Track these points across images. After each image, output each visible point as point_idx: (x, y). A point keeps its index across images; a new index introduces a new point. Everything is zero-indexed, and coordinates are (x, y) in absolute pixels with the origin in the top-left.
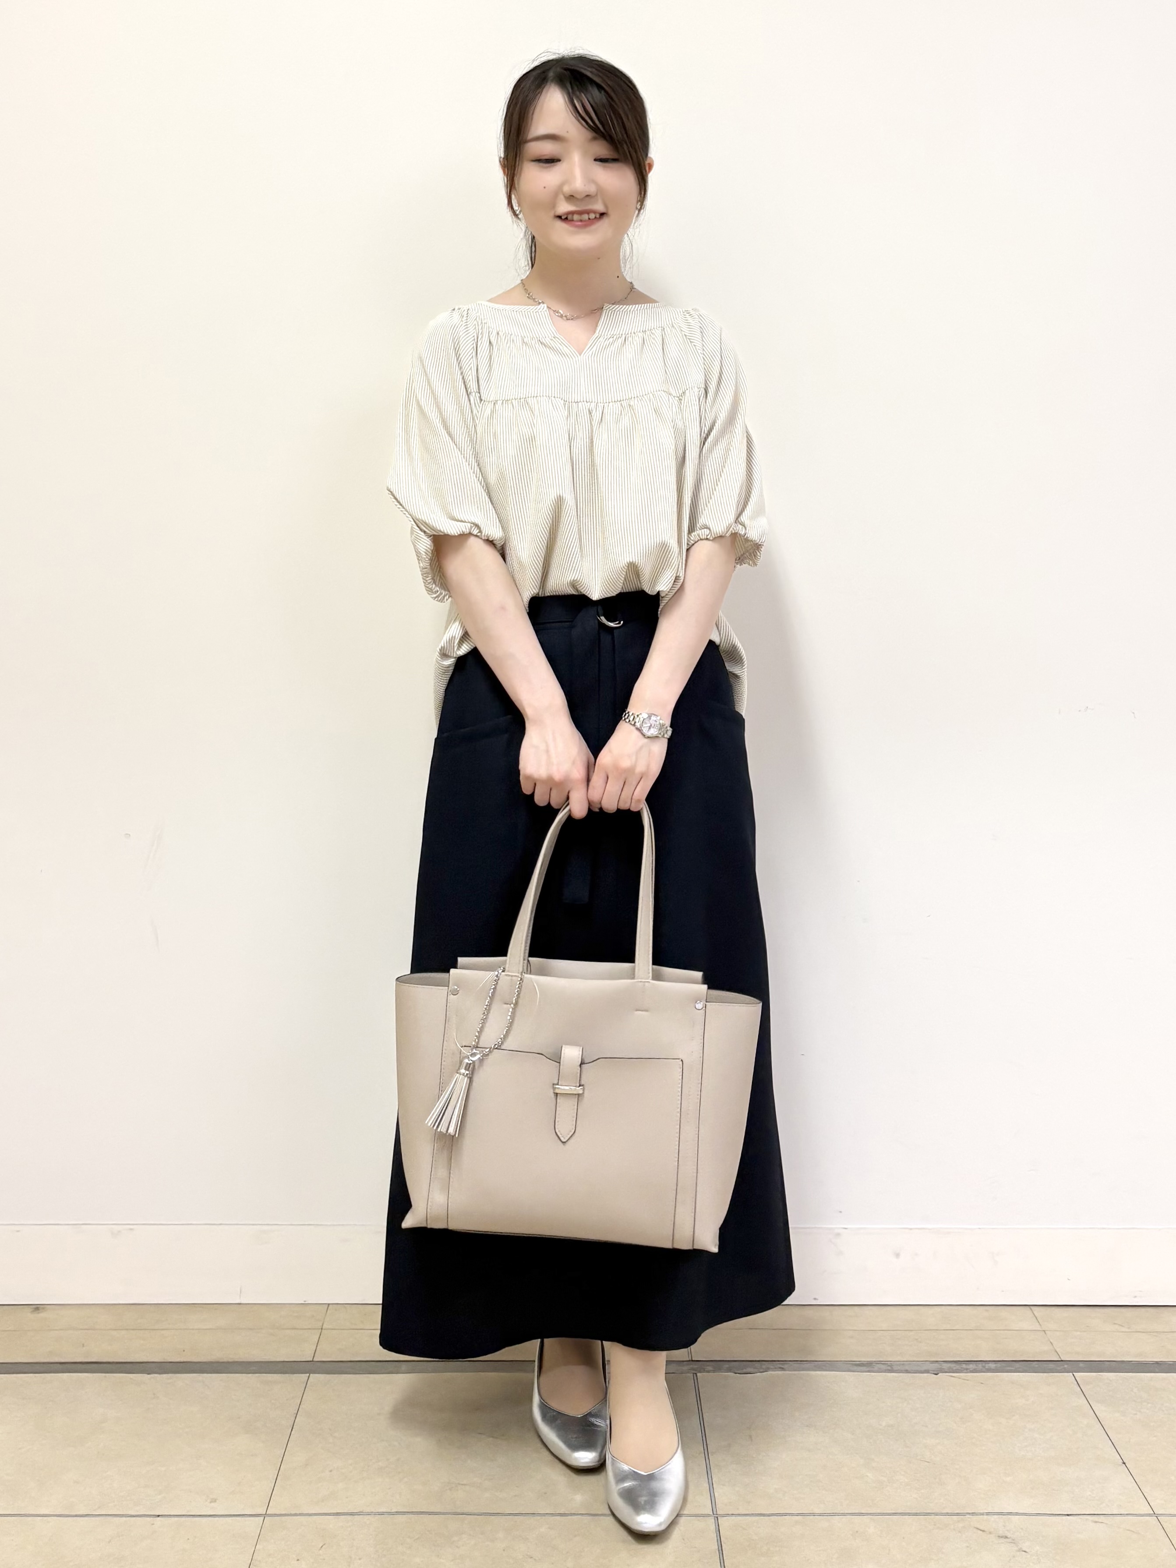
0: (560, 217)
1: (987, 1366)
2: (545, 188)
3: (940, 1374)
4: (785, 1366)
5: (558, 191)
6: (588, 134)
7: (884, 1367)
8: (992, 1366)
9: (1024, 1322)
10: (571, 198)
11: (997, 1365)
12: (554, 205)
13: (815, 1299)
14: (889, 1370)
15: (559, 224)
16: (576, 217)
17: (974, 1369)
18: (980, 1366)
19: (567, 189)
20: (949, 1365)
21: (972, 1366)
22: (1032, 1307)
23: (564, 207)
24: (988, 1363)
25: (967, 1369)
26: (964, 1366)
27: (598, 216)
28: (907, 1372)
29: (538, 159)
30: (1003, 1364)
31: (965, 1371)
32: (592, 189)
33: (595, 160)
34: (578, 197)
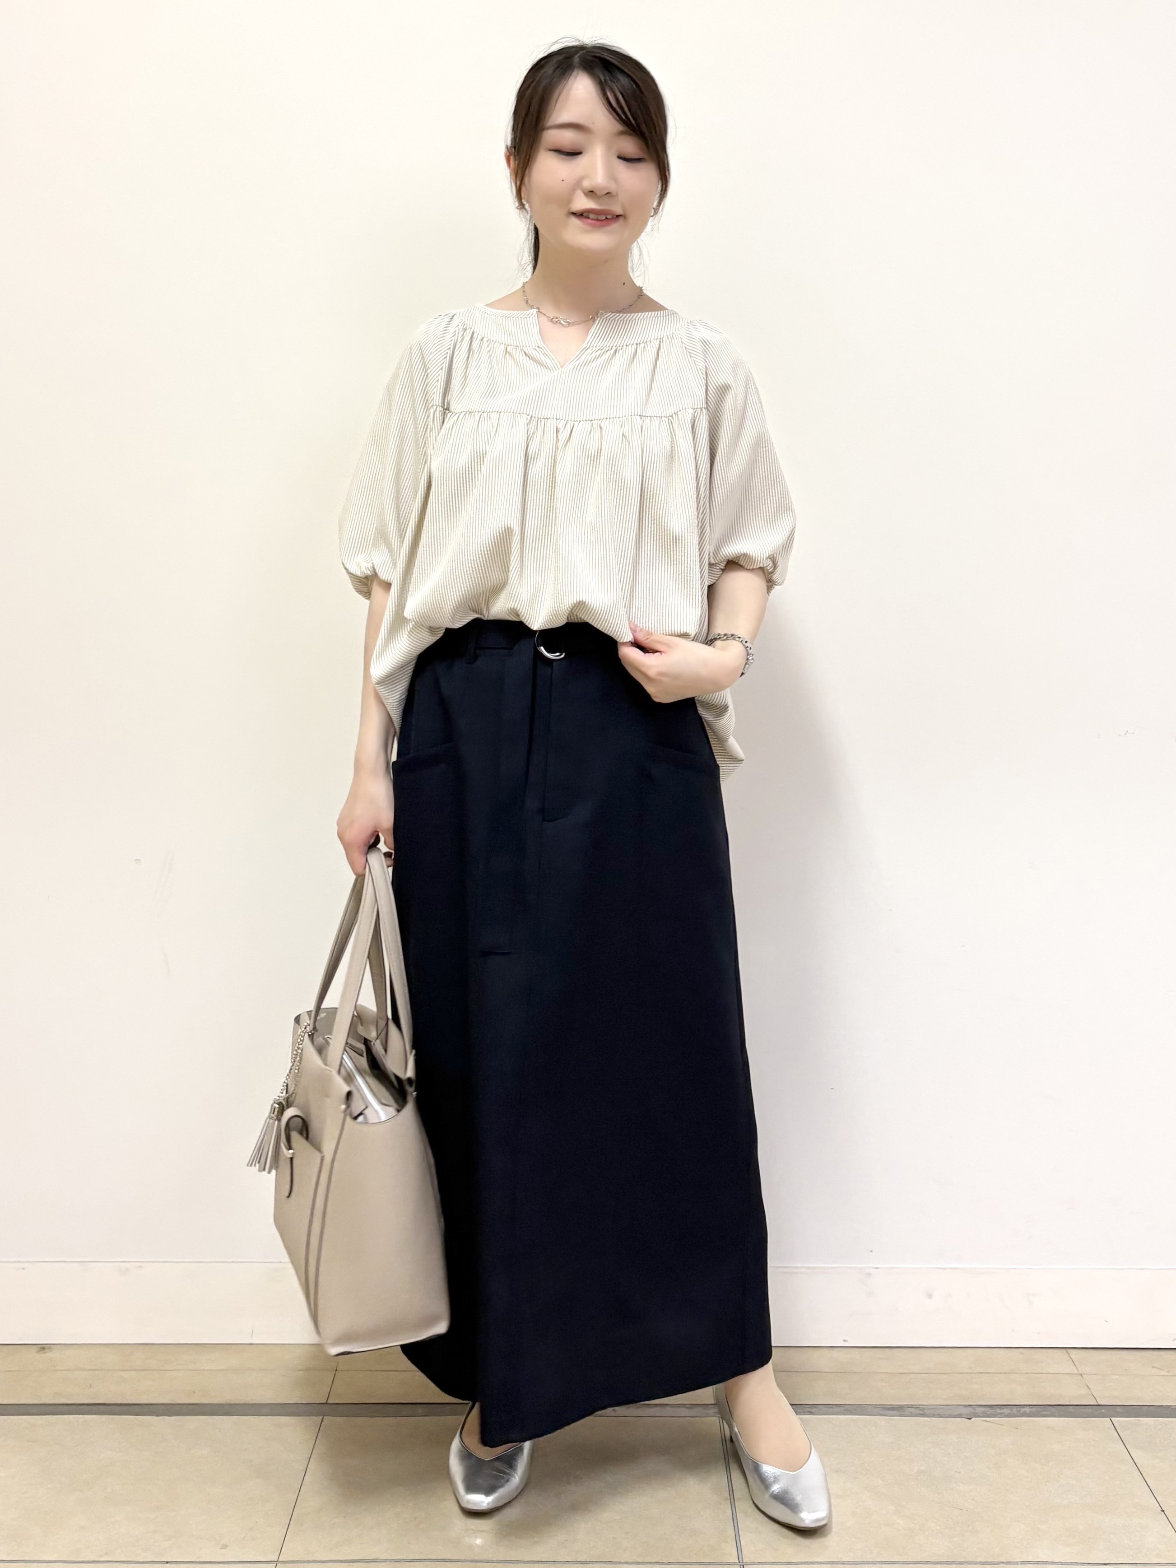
0: (574, 214)
1: (1023, 1410)
2: (563, 180)
3: (973, 1419)
4: (814, 1410)
5: (578, 184)
6: (619, 127)
7: (917, 1411)
8: (1027, 1410)
9: (1060, 1365)
10: (591, 193)
11: (1032, 1409)
12: (569, 201)
13: (845, 1341)
14: (921, 1414)
15: (574, 221)
16: (591, 216)
17: (1010, 1414)
18: (1015, 1410)
19: (586, 184)
20: (983, 1409)
21: (1006, 1411)
22: (1068, 1350)
23: (582, 203)
24: (1024, 1408)
25: (1001, 1414)
26: (998, 1411)
27: (615, 216)
28: (940, 1416)
29: (558, 149)
30: (1039, 1408)
31: (1000, 1415)
32: (612, 187)
33: (619, 157)
34: (598, 193)
